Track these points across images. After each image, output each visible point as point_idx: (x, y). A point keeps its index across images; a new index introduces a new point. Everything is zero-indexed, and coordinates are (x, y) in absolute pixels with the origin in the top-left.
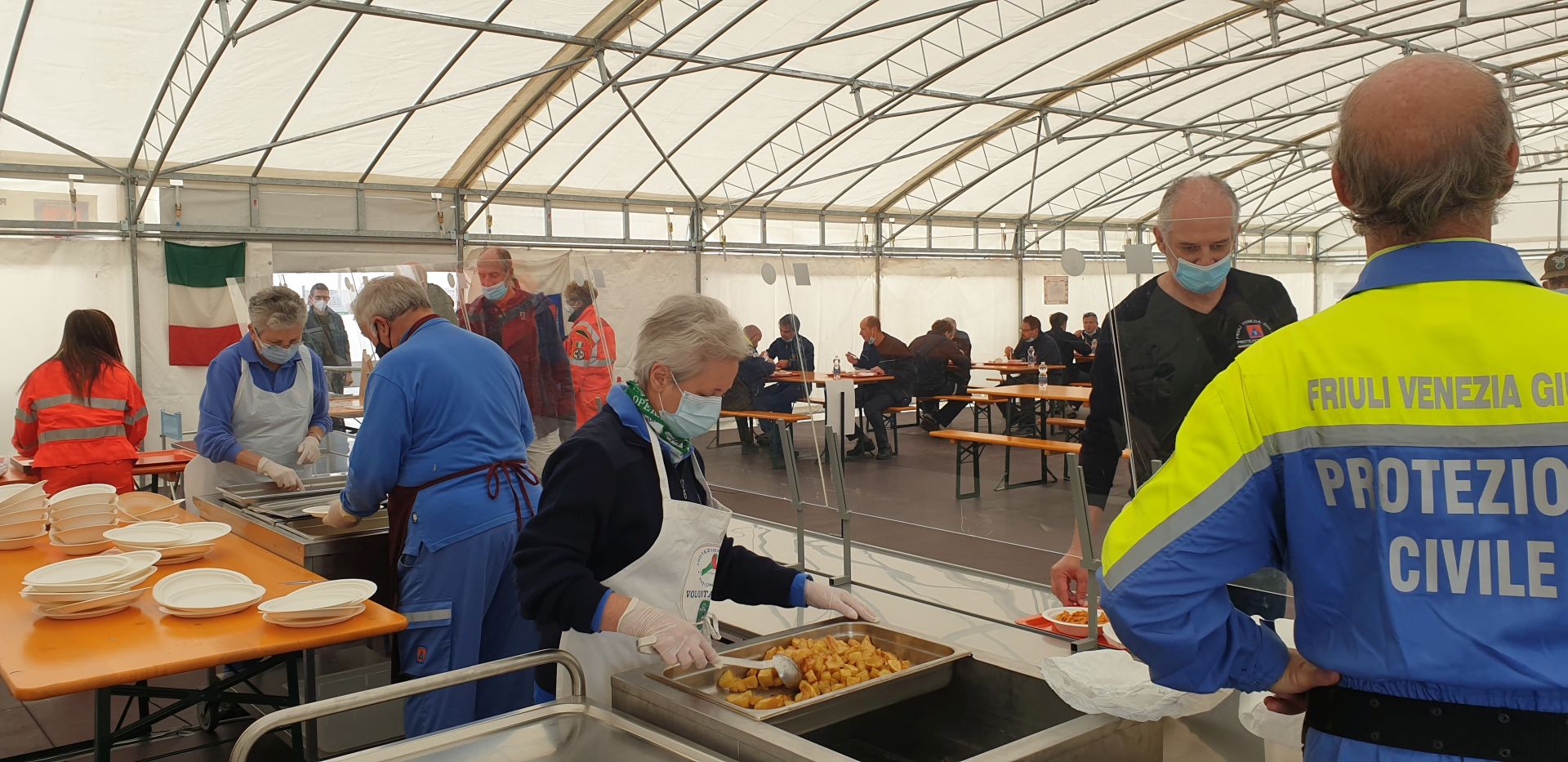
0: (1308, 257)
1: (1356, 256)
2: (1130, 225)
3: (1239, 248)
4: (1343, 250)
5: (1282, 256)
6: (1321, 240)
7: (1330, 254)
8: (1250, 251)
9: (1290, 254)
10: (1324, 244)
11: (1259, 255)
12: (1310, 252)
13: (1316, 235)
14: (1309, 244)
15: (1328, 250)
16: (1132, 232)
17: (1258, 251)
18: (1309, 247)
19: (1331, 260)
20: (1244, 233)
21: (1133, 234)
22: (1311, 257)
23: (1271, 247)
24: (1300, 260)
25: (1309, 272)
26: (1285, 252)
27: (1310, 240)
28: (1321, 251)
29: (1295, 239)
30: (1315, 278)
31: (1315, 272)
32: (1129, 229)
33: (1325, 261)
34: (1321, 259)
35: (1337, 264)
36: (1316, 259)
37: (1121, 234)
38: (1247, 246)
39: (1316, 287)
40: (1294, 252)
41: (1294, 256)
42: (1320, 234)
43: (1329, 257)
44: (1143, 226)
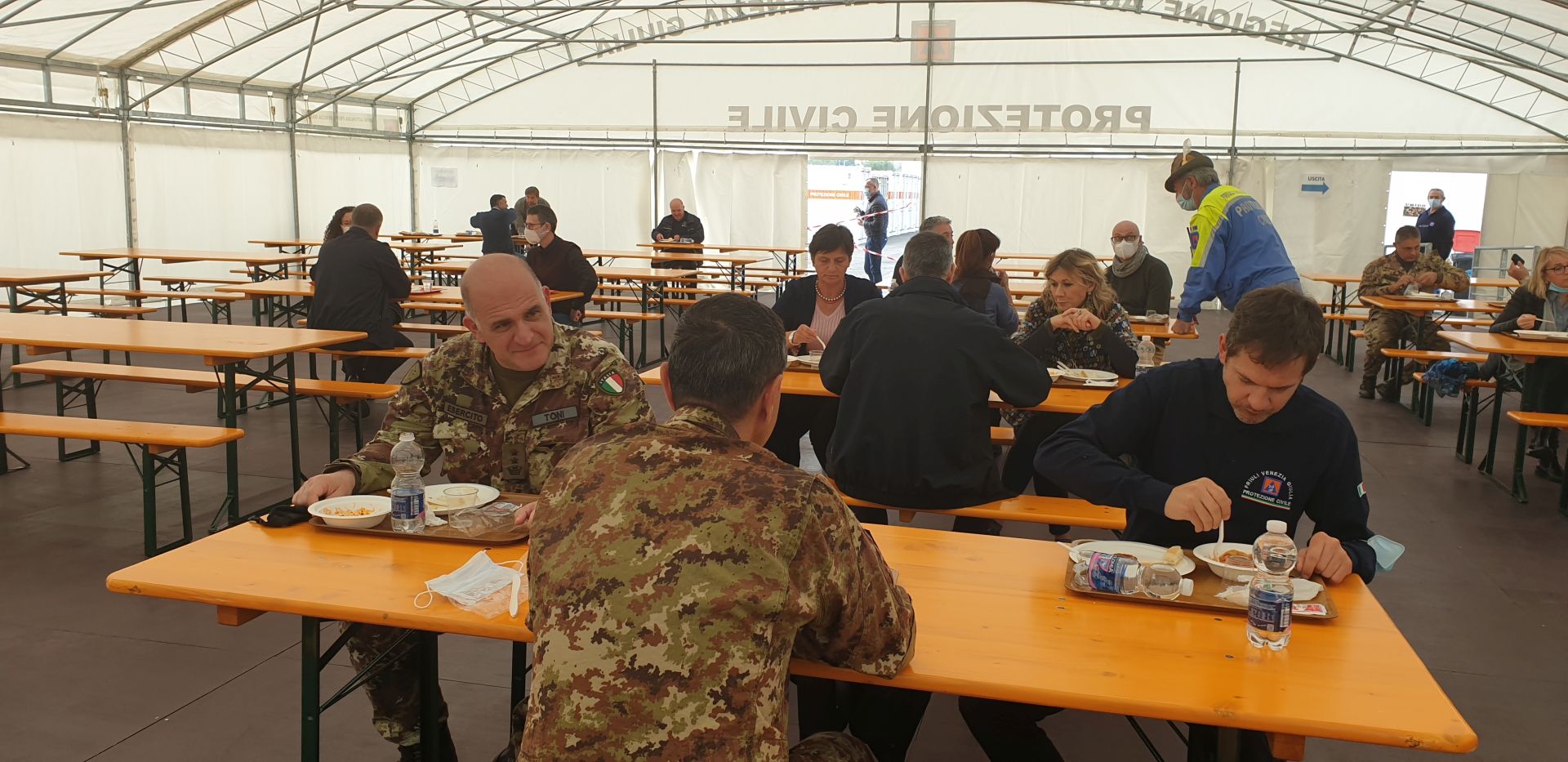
0: (400, 134)
1: (454, 137)
2: (103, 68)
3: (298, 117)
4: (441, 129)
5: (363, 130)
6: (416, 115)
7: (427, 132)
8: (316, 120)
9: (374, 129)
10: (421, 119)
11: (329, 128)
12: (404, 129)
13: (410, 108)
14: (401, 119)
15: (424, 128)
16: (112, 80)
17: (329, 123)
18: (401, 123)
19: (428, 140)
20: (306, 97)
21: (111, 83)
22: (404, 134)
23: (348, 119)
24: (389, 138)
25: (405, 153)
26: (368, 126)
27: (403, 114)
28: (416, 128)
29: (380, 111)
30: (411, 161)
31: (411, 154)
32: (105, 73)
33: (421, 141)
34: (416, 138)
35: (435, 145)
36: (411, 138)
37: (91, 81)
38: (310, 113)
39: (412, 172)
40: (381, 127)
41: (381, 132)
42: (415, 107)
43: (426, 136)
44: (128, 72)
